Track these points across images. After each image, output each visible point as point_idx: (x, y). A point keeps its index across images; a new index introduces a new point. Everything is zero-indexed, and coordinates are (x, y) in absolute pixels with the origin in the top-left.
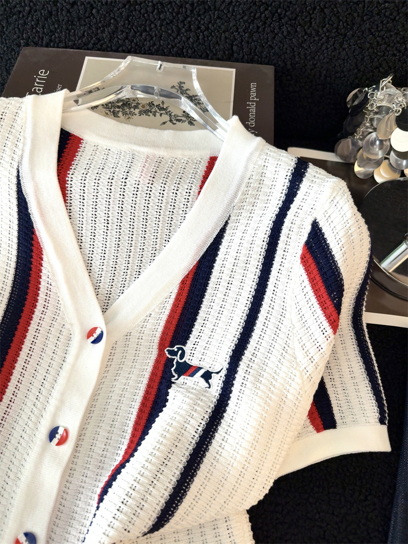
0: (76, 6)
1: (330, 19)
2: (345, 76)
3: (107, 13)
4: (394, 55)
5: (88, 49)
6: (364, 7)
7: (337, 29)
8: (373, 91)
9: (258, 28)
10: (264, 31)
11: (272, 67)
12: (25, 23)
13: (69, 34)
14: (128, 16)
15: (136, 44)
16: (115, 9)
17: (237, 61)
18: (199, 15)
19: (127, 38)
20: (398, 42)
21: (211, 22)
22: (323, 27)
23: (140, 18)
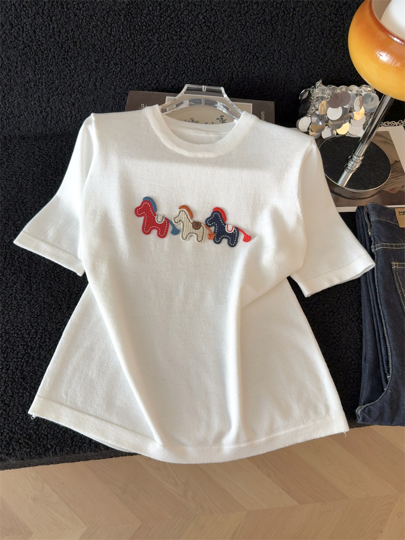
0: (147, 65)
1: (284, 55)
3: (164, 66)
4: (320, 68)
6: (300, 47)
7: (288, 59)
8: (313, 89)
9: (246, 64)
10: (249, 65)
12: (116, 77)
13: (141, 80)
14: (176, 67)
15: (179, 81)
16: (169, 64)
18: (214, 62)
20: (320, 62)
21: (220, 64)
23: (182, 67)
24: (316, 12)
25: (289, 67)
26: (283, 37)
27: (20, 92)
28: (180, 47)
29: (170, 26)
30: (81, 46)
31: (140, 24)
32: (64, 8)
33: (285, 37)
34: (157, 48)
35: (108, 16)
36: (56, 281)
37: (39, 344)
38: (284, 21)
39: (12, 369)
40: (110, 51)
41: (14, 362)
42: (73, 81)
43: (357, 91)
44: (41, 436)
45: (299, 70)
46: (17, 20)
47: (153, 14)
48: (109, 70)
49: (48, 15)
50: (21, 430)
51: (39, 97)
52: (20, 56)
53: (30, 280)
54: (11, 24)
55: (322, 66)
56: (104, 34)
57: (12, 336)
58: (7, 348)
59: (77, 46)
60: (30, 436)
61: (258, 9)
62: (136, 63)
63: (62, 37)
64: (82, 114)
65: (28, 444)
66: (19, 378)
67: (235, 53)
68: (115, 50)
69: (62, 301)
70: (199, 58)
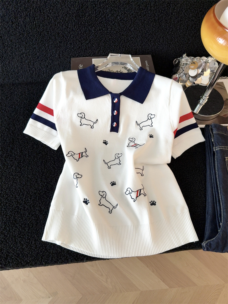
0: (88, 44)
1: (165, 40)
2: (172, 55)
3: (98, 45)
5: (91, 56)
6: (175, 35)
7: (168, 42)
8: (181, 59)
9: (144, 44)
10: (146, 45)
11: (150, 55)
12: (71, 51)
14: (104, 45)
15: (106, 53)
16: (100, 44)
17: (138, 55)
18: (126, 43)
19: (103, 52)
20: (186, 44)
21: (130, 44)
22: (163, 42)
23: (108, 46)
24: (184, 15)
25: (168, 47)
26: (165, 29)
27: (18, 60)
28: (107, 35)
29: (101, 22)
30: (51, 34)
31: (84, 22)
32: (41, 13)
33: (166, 30)
34: (94, 35)
35: (66, 17)
36: (34, 165)
37: (24, 202)
38: (166, 21)
39: (9, 215)
40: (67, 37)
41: (11, 211)
42: (47, 53)
43: (206, 60)
44: (24, 255)
45: (174, 48)
46: (16, 20)
47: (92, 15)
48: (67, 47)
49: (32, 16)
50: (13, 251)
51: (28, 62)
52: (18, 40)
53: (20, 165)
54: (12, 22)
55: (187, 46)
56: (64, 27)
57: (9, 196)
58: (7, 203)
59: (49, 34)
60: (18, 254)
61: (151, 13)
62: (82, 43)
63: (41, 29)
64: (52, 71)
65: (17, 259)
66: (13, 220)
67: (138, 38)
68: (70, 36)
69: (38, 177)
70: (118, 40)
